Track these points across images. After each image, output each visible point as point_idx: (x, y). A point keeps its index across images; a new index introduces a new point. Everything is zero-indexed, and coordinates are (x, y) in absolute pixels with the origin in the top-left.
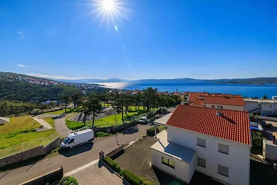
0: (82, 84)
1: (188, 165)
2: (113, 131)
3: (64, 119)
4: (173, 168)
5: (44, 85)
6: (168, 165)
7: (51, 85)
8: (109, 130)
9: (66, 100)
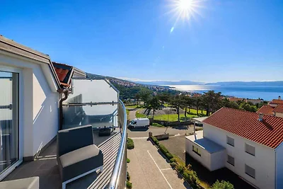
0: (154, 86)
1: (210, 154)
3: (135, 112)
4: (200, 155)
5: (126, 86)
6: (197, 153)
7: (131, 86)
8: (163, 123)
9: (138, 97)
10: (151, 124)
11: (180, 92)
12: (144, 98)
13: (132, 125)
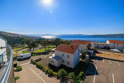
0: (33, 36)
1: (57, 61)
2: (40, 54)
3: (22, 51)
4: (54, 63)
5: (14, 37)
7: (18, 37)
8: (38, 54)
9: (23, 43)
10: (32, 55)
11: (46, 39)
12: (28, 42)
13: (20, 58)
